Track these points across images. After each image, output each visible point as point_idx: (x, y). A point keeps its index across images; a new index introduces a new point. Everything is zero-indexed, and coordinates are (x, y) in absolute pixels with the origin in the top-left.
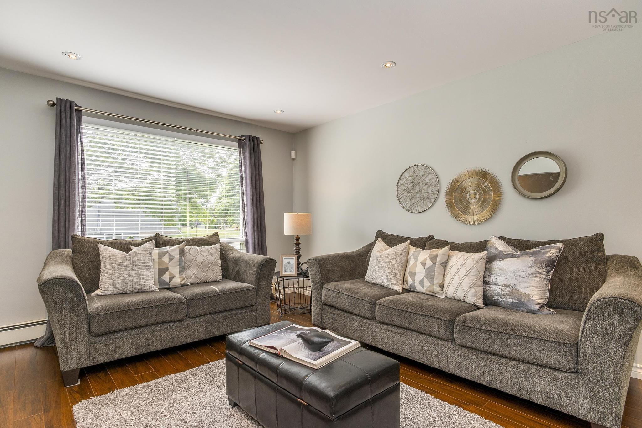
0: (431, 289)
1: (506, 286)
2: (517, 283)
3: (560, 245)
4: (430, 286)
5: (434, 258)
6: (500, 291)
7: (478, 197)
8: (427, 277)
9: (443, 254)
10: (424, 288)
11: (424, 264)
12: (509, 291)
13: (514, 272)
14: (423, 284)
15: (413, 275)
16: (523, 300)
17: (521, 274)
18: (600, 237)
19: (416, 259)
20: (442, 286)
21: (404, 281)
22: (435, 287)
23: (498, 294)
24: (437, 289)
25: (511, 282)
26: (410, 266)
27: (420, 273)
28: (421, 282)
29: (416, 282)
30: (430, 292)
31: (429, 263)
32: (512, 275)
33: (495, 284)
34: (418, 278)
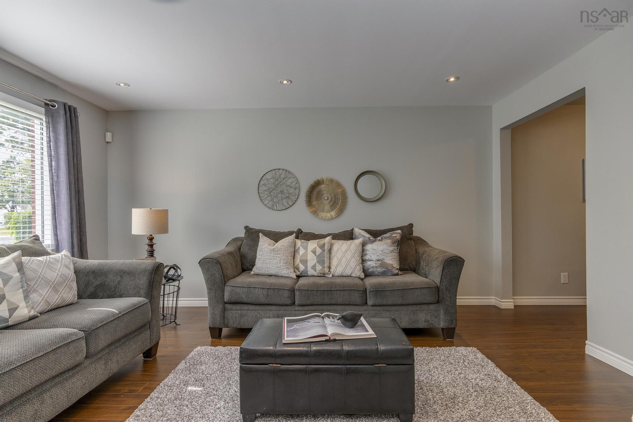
0: (322, 272)
1: (378, 260)
2: (385, 258)
3: (399, 231)
4: (321, 269)
5: (322, 247)
6: (374, 265)
7: (330, 199)
8: (318, 262)
9: (328, 243)
10: (316, 272)
11: (314, 252)
12: (380, 264)
13: (382, 251)
14: (316, 268)
15: (305, 262)
16: (389, 268)
17: (386, 251)
18: (411, 225)
19: (306, 248)
20: (330, 268)
21: (296, 268)
22: (326, 269)
23: (373, 267)
24: (326, 270)
25: (381, 257)
26: (300, 255)
27: (312, 260)
28: (314, 267)
29: (308, 267)
30: (321, 274)
31: (319, 251)
32: (381, 252)
33: (370, 261)
34: (310, 264)
